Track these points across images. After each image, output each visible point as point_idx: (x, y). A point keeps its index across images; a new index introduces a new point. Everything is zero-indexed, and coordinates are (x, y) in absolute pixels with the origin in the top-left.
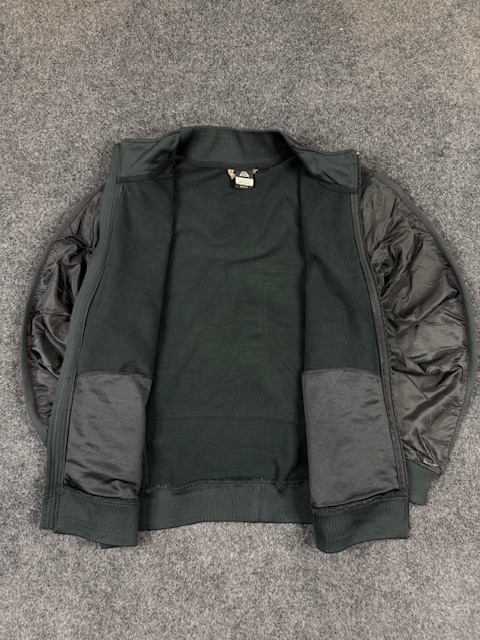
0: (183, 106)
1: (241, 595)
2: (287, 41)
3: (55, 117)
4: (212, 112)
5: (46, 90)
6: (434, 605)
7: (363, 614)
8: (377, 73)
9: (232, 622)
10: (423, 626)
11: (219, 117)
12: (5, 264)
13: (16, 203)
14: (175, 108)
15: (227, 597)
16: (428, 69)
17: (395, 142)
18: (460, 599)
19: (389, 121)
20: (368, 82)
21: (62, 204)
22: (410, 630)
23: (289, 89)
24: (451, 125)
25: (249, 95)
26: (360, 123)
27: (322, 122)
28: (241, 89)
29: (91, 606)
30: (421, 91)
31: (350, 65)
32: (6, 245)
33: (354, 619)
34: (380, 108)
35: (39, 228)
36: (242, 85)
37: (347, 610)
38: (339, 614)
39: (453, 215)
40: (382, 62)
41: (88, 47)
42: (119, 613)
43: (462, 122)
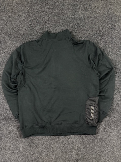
1: (64, 139)
3: (14, 21)
5: (12, 14)
6: (111, 141)
7: (94, 143)
8: (97, 8)
9: (62, 146)
10: (108, 146)
12: (4, 60)
13: (5, 44)
15: (61, 140)
16: (110, 6)
17: (102, 26)
18: (117, 139)
20: (95, 10)
22: (105, 147)
23: (74, 12)
24: (116, 21)
26: (92, 21)
29: (28, 142)
30: (108, 12)
33: (92, 145)
36: (62, 12)
37: (90, 142)
38: (88, 143)
40: (98, 4)
41: (22, 2)
42: (35, 144)
43: (119, 20)
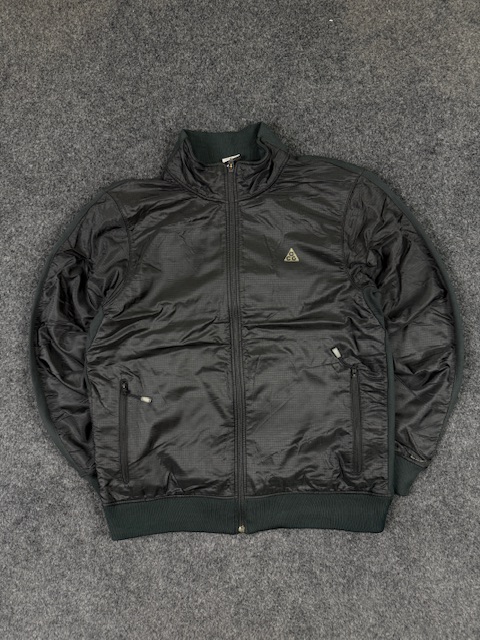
0: (173, 111)
2: (275, 36)
4: (201, 116)
11: (209, 121)
14: (164, 114)
19: (380, 118)
21: (59, 215)
25: (238, 96)
27: (312, 121)
28: (230, 90)
31: (340, 60)
32: (8, 258)
34: (371, 105)
35: (38, 240)
39: (445, 213)
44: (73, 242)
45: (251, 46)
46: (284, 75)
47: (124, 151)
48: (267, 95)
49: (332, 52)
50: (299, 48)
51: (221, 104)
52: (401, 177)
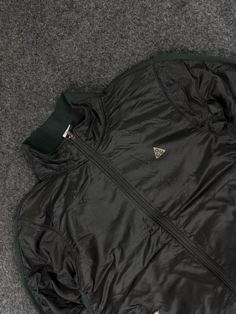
0: (8, 136)
2: (20, 32)
4: (25, 123)
11: (32, 121)
14: (4, 142)
19: (129, 17)
21: (7, 254)
25: (35, 90)
27: (91, 60)
28: (26, 91)
31: (71, 7)
32: (5, 301)
34: (116, 14)
35: (10, 277)
39: (227, 35)
44: (27, 265)
45: (12, 52)
46: (47, 50)
47: (5, 185)
48: (50, 72)
49: (62, 6)
50: (40, 24)
51: (30, 104)
52: (178, 39)
